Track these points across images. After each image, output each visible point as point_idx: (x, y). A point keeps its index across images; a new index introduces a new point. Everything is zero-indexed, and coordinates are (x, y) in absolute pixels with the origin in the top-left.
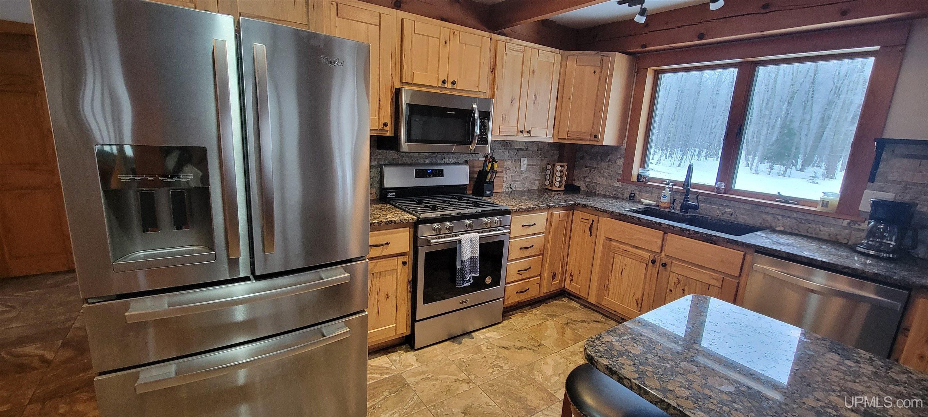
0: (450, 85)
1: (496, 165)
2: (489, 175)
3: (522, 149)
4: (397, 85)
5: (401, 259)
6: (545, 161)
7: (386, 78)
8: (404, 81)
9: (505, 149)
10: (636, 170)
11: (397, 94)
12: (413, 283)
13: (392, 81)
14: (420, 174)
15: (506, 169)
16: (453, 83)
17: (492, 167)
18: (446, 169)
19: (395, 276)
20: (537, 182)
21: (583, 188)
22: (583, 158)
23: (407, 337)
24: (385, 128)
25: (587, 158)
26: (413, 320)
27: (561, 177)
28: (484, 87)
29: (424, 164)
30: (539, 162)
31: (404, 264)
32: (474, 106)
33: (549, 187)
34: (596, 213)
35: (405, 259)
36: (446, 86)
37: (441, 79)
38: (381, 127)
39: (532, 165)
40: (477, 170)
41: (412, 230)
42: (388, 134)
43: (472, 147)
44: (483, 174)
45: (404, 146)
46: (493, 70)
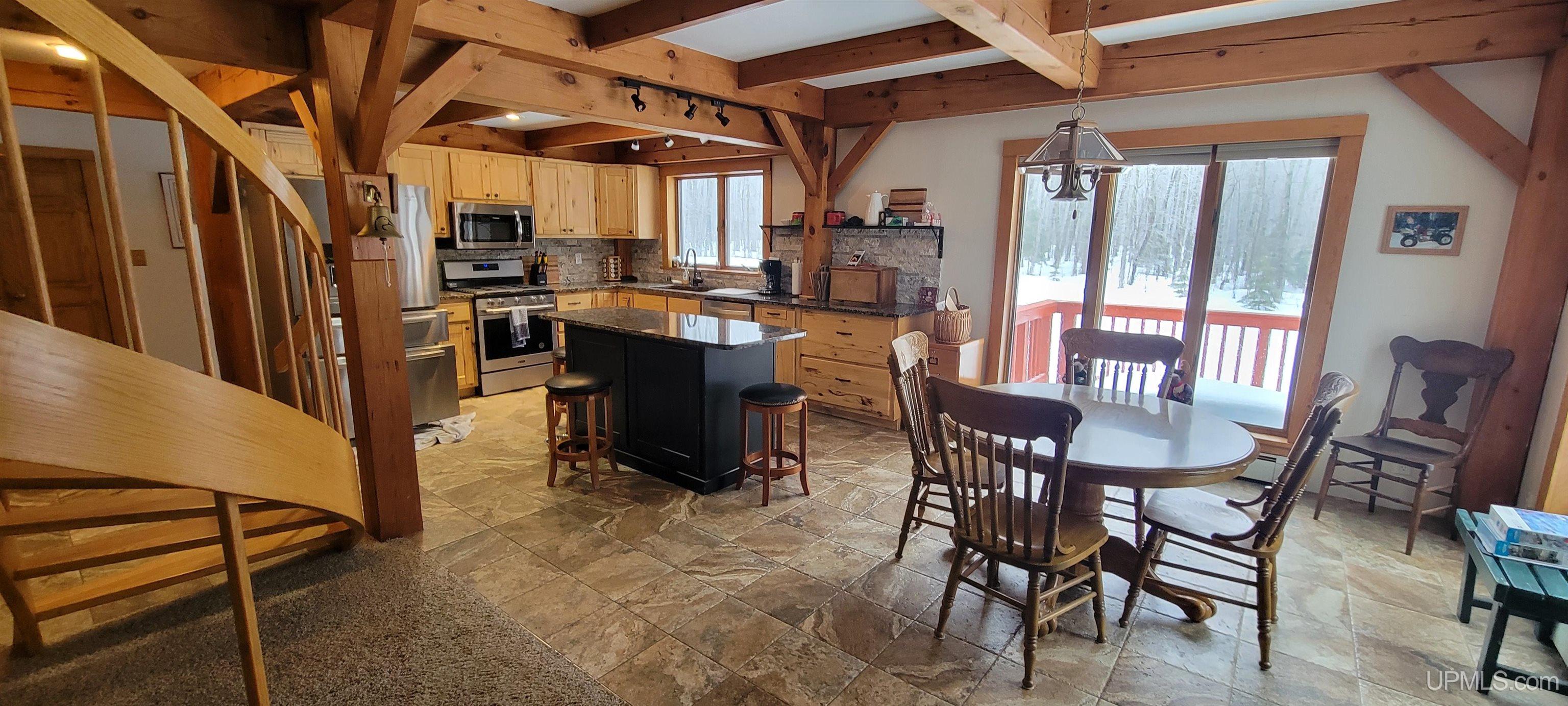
0: (494, 198)
1: (546, 259)
2: (541, 268)
3: (574, 246)
4: (450, 200)
5: (464, 326)
6: (601, 255)
7: (440, 197)
8: (454, 196)
9: (558, 246)
10: (672, 256)
11: (450, 207)
12: (477, 345)
13: (445, 197)
14: (476, 268)
15: (561, 264)
16: (496, 196)
17: (543, 261)
18: (500, 264)
19: (461, 338)
20: (595, 275)
21: (639, 278)
22: (636, 251)
23: (476, 388)
24: (443, 232)
25: (639, 251)
26: (480, 373)
27: (615, 269)
28: (523, 198)
29: (481, 260)
30: (595, 257)
31: (467, 329)
32: (516, 212)
33: (607, 279)
34: (631, 291)
35: (468, 325)
36: (490, 198)
37: (485, 193)
38: (439, 231)
39: (588, 259)
40: (531, 264)
41: (471, 305)
42: (445, 236)
43: (519, 244)
44: (535, 267)
45: (460, 245)
46: (531, 184)
